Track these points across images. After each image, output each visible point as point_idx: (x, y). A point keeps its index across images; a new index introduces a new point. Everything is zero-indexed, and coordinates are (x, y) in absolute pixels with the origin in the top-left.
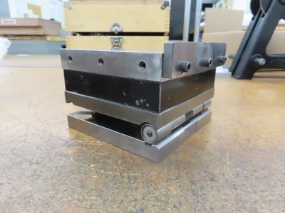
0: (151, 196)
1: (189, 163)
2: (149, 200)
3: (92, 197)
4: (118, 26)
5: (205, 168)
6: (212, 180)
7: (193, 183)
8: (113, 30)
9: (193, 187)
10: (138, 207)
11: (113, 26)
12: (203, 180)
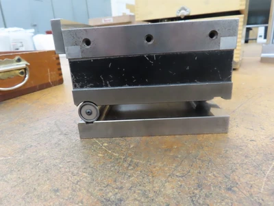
0: (141, 188)
1: (210, 161)
2: (135, 192)
3: (84, 174)
4: (185, 10)
5: (229, 172)
6: (229, 189)
7: (200, 186)
8: (179, 15)
9: (196, 191)
10: (118, 196)
11: (180, 11)
12: (215, 186)
